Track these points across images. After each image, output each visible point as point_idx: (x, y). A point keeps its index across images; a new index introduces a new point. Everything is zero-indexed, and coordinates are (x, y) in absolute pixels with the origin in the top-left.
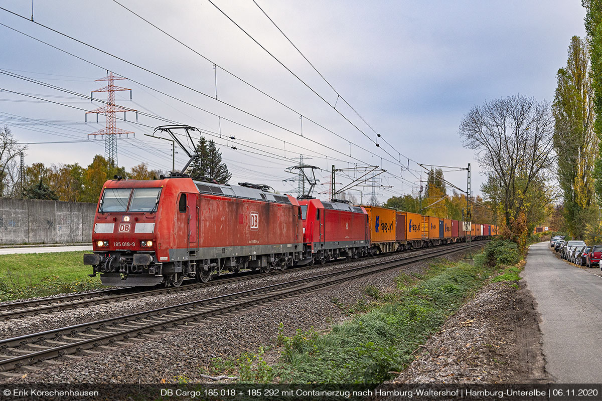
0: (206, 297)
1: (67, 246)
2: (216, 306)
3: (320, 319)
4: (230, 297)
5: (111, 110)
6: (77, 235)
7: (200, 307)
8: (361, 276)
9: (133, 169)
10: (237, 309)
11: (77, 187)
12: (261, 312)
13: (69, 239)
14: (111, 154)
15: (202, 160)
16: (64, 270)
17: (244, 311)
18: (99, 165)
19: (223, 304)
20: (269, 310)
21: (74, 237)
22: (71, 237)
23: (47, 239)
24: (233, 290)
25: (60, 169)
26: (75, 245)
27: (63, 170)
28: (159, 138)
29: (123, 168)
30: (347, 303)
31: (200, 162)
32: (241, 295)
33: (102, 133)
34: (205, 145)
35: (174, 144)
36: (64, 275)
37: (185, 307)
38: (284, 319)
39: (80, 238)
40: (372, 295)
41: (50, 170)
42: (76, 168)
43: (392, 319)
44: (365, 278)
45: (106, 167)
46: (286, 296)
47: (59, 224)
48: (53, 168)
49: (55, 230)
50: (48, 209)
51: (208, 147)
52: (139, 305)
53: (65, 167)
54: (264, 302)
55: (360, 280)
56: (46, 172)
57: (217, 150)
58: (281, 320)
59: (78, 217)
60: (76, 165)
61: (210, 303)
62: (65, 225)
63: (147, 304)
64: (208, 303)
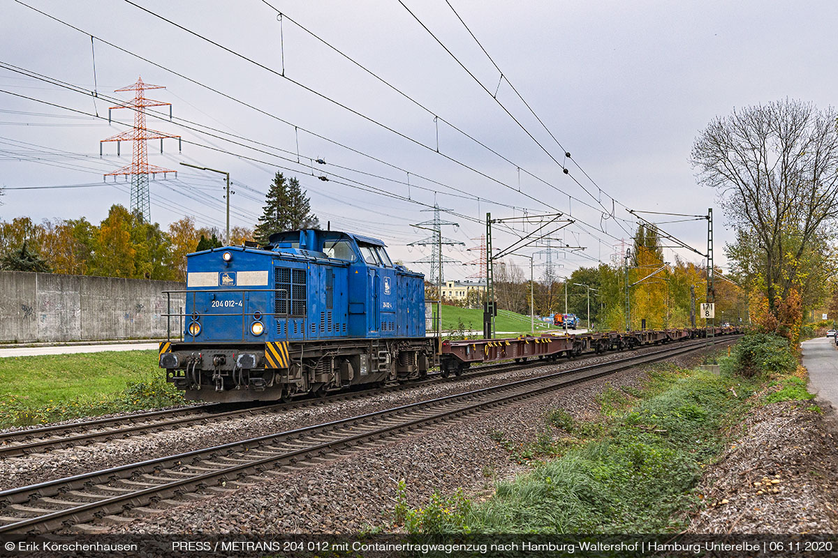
0: (271, 430)
1: (55, 346)
2: (286, 447)
3: (473, 471)
4: (312, 432)
5: (140, 137)
6: (72, 329)
7: (255, 450)
8: (539, 392)
9: (172, 227)
10: (323, 455)
11: (84, 255)
12: (365, 460)
13: (59, 334)
14: (140, 204)
15: (279, 210)
16: (41, 386)
17: (335, 457)
18: (118, 221)
19: (299, 444)
20: (380, 455)
21: (67, 332)
22: (62, 331)
23: (22, 335)
24: (320, 418)
25: (57, 226)
26: (67, 345)
27: (61, 228)
28: (205, 169)
29: (157, 225)
30: (519, 441)
31: (275, 212)
32: (331, 428)
33: (126, 172)
34: (283, 185)
35: (228, 179)
36: (38, 394)
37: (229, 450)
38: (408, 473)
39: (77, 333)
40: (560, 426)
41: (41, 228)
42: (82, 226)
43: (603, 470)
44: (546, 396)
45: (129, 223)
46: (410, 429)
47: (43, 311)
48: (45, 225)
49: (34, 320)
50: (23, 287)
51: (288, 189)
52: (146, 448)
53: (66, 224)
54: (372, 441)
55: (538, 399)
56: (34, 232)
57: (302, 193)
58: (403, 474)
59: (73, 299)
60: (82, 220)
61: (275, 443)
62: (53, 312)
63: (160, 444)
64: (271, 442)
